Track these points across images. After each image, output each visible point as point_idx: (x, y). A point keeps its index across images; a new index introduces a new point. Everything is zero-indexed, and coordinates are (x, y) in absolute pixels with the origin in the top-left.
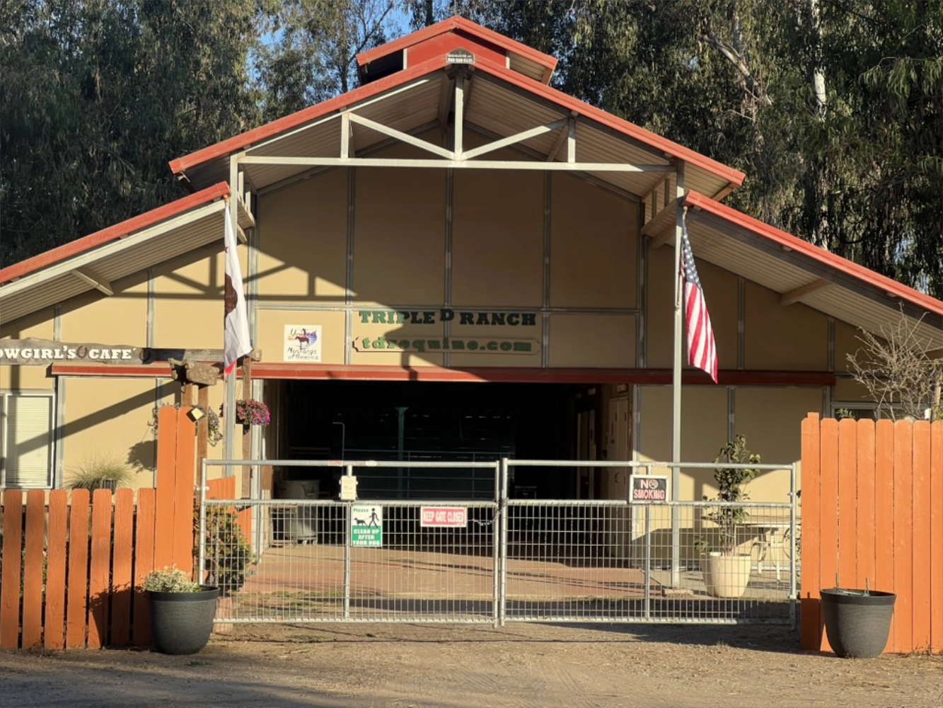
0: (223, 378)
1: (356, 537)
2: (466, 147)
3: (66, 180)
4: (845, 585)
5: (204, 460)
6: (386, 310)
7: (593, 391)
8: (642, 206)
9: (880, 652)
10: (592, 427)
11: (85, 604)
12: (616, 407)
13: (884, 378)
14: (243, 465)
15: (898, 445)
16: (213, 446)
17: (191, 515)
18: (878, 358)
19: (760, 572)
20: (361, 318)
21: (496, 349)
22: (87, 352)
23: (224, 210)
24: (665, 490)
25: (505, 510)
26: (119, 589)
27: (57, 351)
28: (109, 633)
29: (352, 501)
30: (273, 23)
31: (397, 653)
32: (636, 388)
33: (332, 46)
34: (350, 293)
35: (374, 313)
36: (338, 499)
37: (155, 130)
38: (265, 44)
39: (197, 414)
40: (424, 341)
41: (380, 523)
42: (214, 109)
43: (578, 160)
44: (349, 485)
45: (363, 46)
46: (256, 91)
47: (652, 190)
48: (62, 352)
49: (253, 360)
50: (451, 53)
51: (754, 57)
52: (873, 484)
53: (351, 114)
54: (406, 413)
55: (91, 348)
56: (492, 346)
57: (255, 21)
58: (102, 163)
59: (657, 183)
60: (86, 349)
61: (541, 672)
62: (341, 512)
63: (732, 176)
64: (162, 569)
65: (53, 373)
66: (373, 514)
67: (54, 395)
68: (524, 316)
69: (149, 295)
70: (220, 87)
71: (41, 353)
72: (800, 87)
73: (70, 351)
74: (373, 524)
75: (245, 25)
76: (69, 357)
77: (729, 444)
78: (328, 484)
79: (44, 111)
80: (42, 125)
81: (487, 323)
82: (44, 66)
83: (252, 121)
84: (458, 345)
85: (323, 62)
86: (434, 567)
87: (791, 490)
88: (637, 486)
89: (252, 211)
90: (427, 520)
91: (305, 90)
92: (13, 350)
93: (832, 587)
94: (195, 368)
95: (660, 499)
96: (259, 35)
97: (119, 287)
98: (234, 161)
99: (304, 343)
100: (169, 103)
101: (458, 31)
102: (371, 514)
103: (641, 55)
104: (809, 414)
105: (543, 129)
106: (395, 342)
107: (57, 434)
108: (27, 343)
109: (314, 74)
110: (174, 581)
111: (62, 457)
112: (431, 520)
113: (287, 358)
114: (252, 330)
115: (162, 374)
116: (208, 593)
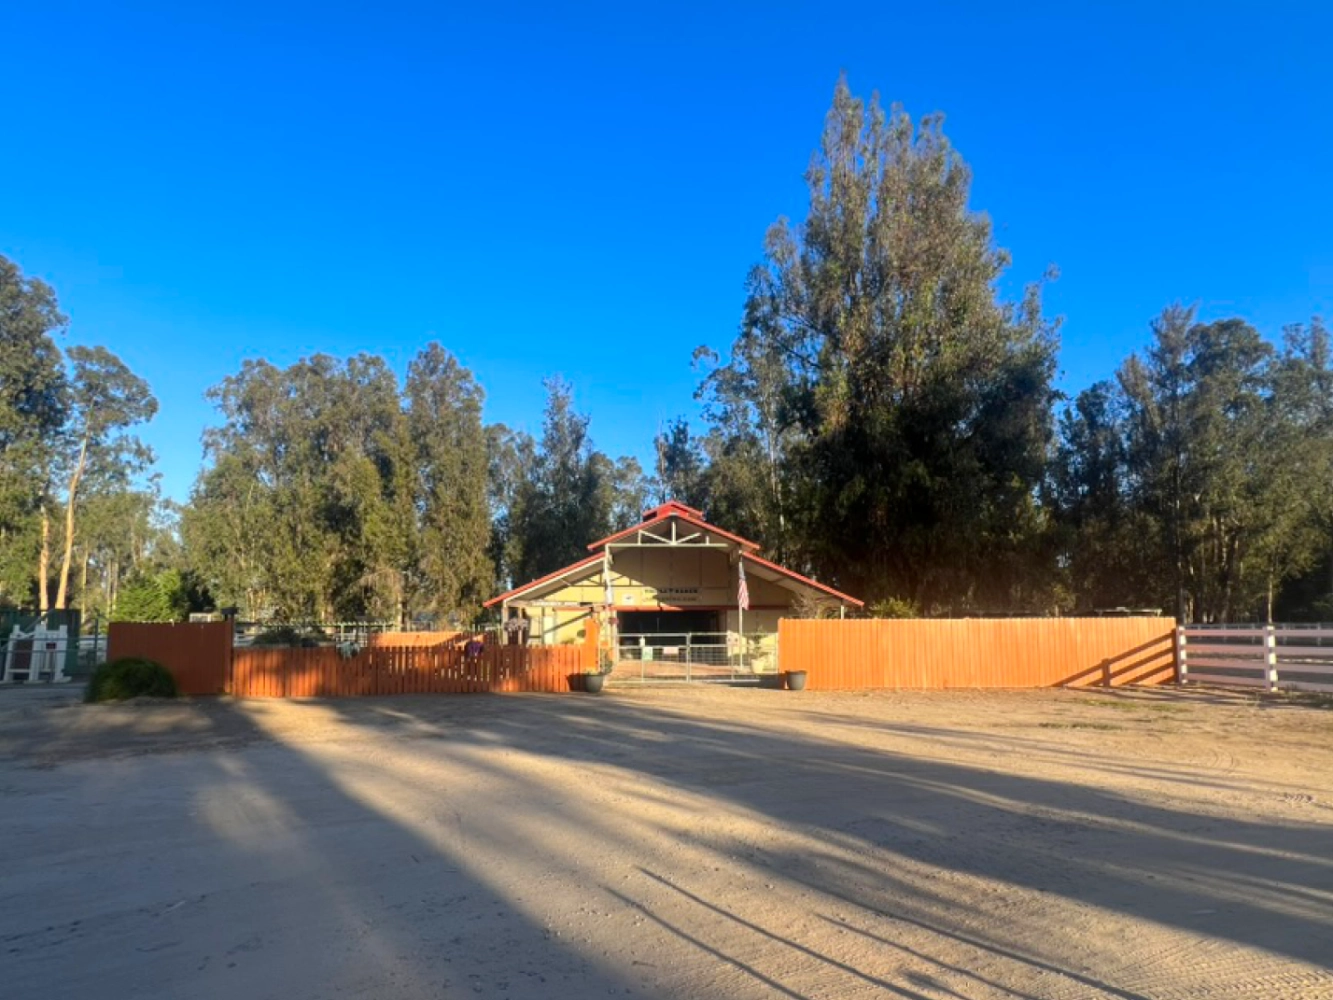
0: (604, 610)
1: (645, 657)
2: (676, 540)
3: (558, 552)
4: (792, 670)
5: (599, 634)
6: (653, 589)
7: (715, 612)
8: (729, 556)
9: (803, 688)
11: (565, 678)
12: (722, 617)
13: (802, 606)
14: (611, 636)
16: (602, 631)
17: (596, 652)
18: (801, 601)
20: (645, 591)
21: (686, 600)
22: (564, 603)
23: (604, 560)
25: (689, 649)
26: (575, 673)
27: (555, 603)
28: (572, 686)
29: (643, 646)
30: (618, 504)
32: (729, 611)
33: (635, 510)
34: (642, 584)
35: (649, 590)
36: (639, 646)
38: (615, 511)
39: (597, 621)
40: (664, 598)
41: (651, 653)
43: (709, 543)
44: (642, 641)
46: (613, 524)
47: (732, 551)
48: (557, 603)
49: (613, 605)
50: (671, 512)
51: (762, 512)
53: (641, 530)
56: (684, 599)
57: (613, 504)
58: (568, 547)
59: (734, 550)
62: (640, 650)
63: (756, 547)
64: (587, 667)
65: (554, 610)
67: (555, 616)
68: (694, 590)
69: (582, 586)
70: (602, 523)
71: (551, 604)
72: (776, 520)
73: (559, 603)
74: (649, 653)
75: (609, 505)
76: (559, 605)
77: (756, 628)
78: (636, 641)
79: (551, 532)
80: (550, 536)
81: (683, 592)
82: (551, 519)
84: (674, 599)
85: (633, 515)
89: (612, 560)
90: (666, 652)
91: (627, 523)
92: (543, 603)
93: (788, 670)
94: (596, 607)
96: (614, 508)
97: (573, 584)
98: (606, 545)
99: (629, 600)
100: (588, 528)
101: (673, 505)
102: (649, 650)
103: (728, 512)
104: (780, 617)
105: (699, 534)
106: (655, 599)
107: (556, 628)
108: (546, 601)
109: (630, 519)
110: (591, 671)
111: (557, 634)
113: (623, 604)
114: (613, 596)
115: (586, 610)
116: (601, 674)
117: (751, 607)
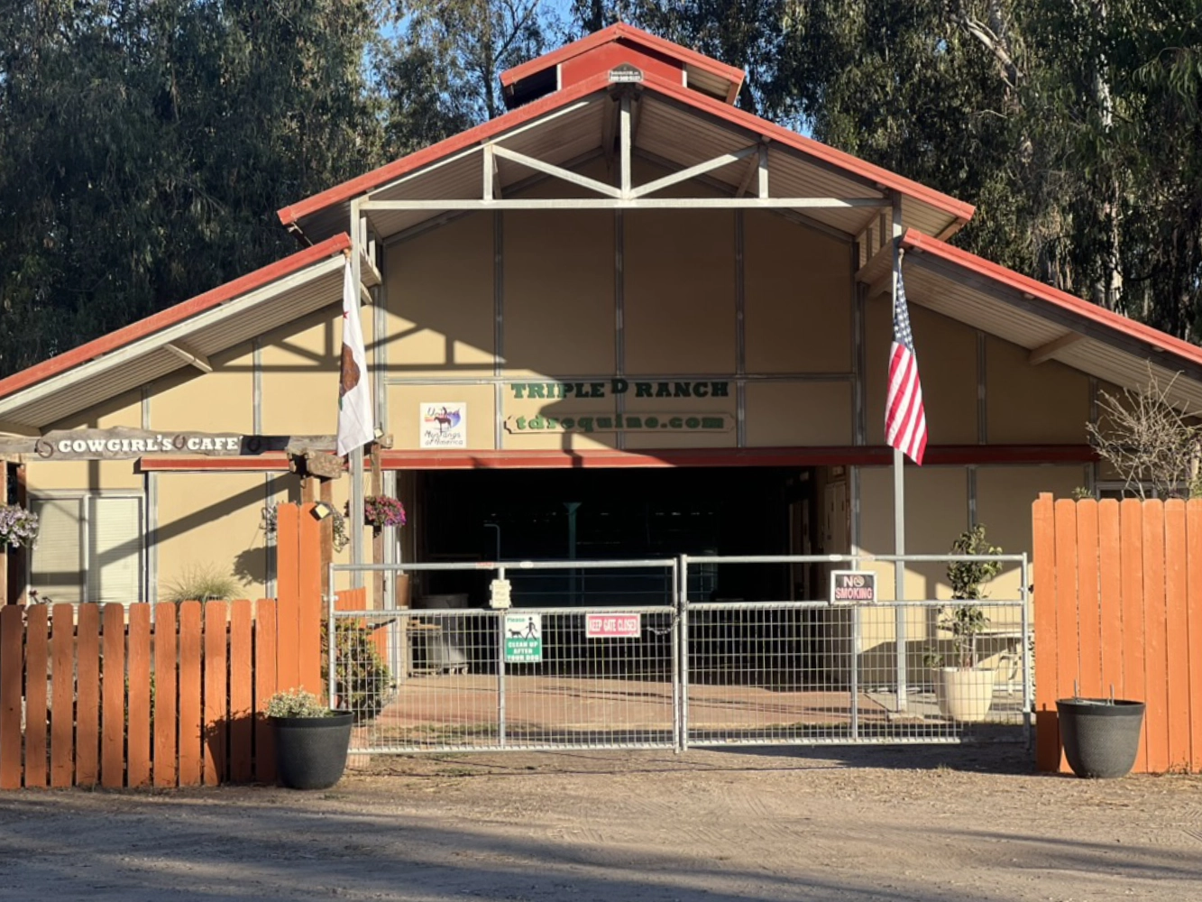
0: (347, 470)
1: (511, 651)
2: (636, 182)
3: (137, 223)
4: (1085, 694)
5: (331, 565)
6: (544, 381)
7: (806, 476)
8: (856, 246)
9: (1127, 770)
10: (806, 520)
11: (199, 734)
12: (832, 494)
13: (1132, 450)
14: (374, 570)
15: (1146, 528)
16: (339, 552)
17: (319, 631)
18: (1124, 427)
19: (1011, 691)
20: (514, 392)
21: (680, 426)
22: (185, 442)
23: (344, 267)
24: (872, 588)
25: (684, 616)
26: (237, 716)
27: (150, 442)
28: (228, 767)
29: (506, 609)
30: (394, 9)
31: (562, 783)
32: (853, 471)
33: (472, 41)
34: (498, 360)
35: (529, 385)
36: (489, 608)
37: (248, 157)
38: (385, 37)
39: (322, 511)
40: (592, 419)
41: (538, 634)
42: (321, 127)
43: (772, 194)
44: (501, 591)
45: (511, 40)
46: (376, 99)
47: (865, 227)
48: (155, 443)
49: (382, 447)
50: (614, 70)
51: (1017, 41)
52: (1118, 575)
53: (495, 147)
54: (578, 511)
55: (189, 438)
56: (675, 423)
57: (373, 8)
58: (182, 200)
59: (871, 220)
60: (184, 438)
61: (727, 799)
62: (493, 622)
63: (959, 209)
64: (288, 692)
65: (142, 469)
66: (531, 624)
67: (144, 496)
68: (714, 385)
69: (255, 368)
70: (329, 99)
71: (130, 444)
72: (1059, 88)
73: (165, 442)
74: (530, 636)
75: (358, 14)
76: (164, 448)
77: (964, 536)
78: (476, 591)
79: (107, 137)
80: (106, 155)
81: (669, 394)
82: (106, 80)
83: (371, 138)
84: (634, 423)
85: (461, 62)
86: (611, 696)
87: (1022, 585)
88: (839, 583)
89: (377, 265)
90: (594, 630)
91: (439, 99)
92: (97, 442)
93: (1070, 697)
94: (317, 458)
95: (867, 599)
96: (378, 27)
97: (219, 361)
98: (355, 206)
99: (445, 425)
100: (265, 121)
101: (623, 41)
102: (528, 624)
103: (871, 41)
104: (1041, 494)
105: (727, 159)
106: (557, 420)
107: (150, 539)
108: (112, 433)
109: (450, 78)
110: (301, 705)
111: (155, 570)
112: (598, 630)
113: (425, 444)
114: (377, 409)
115: (273, 467)
116: (342, 719)
117: (935, 453)
